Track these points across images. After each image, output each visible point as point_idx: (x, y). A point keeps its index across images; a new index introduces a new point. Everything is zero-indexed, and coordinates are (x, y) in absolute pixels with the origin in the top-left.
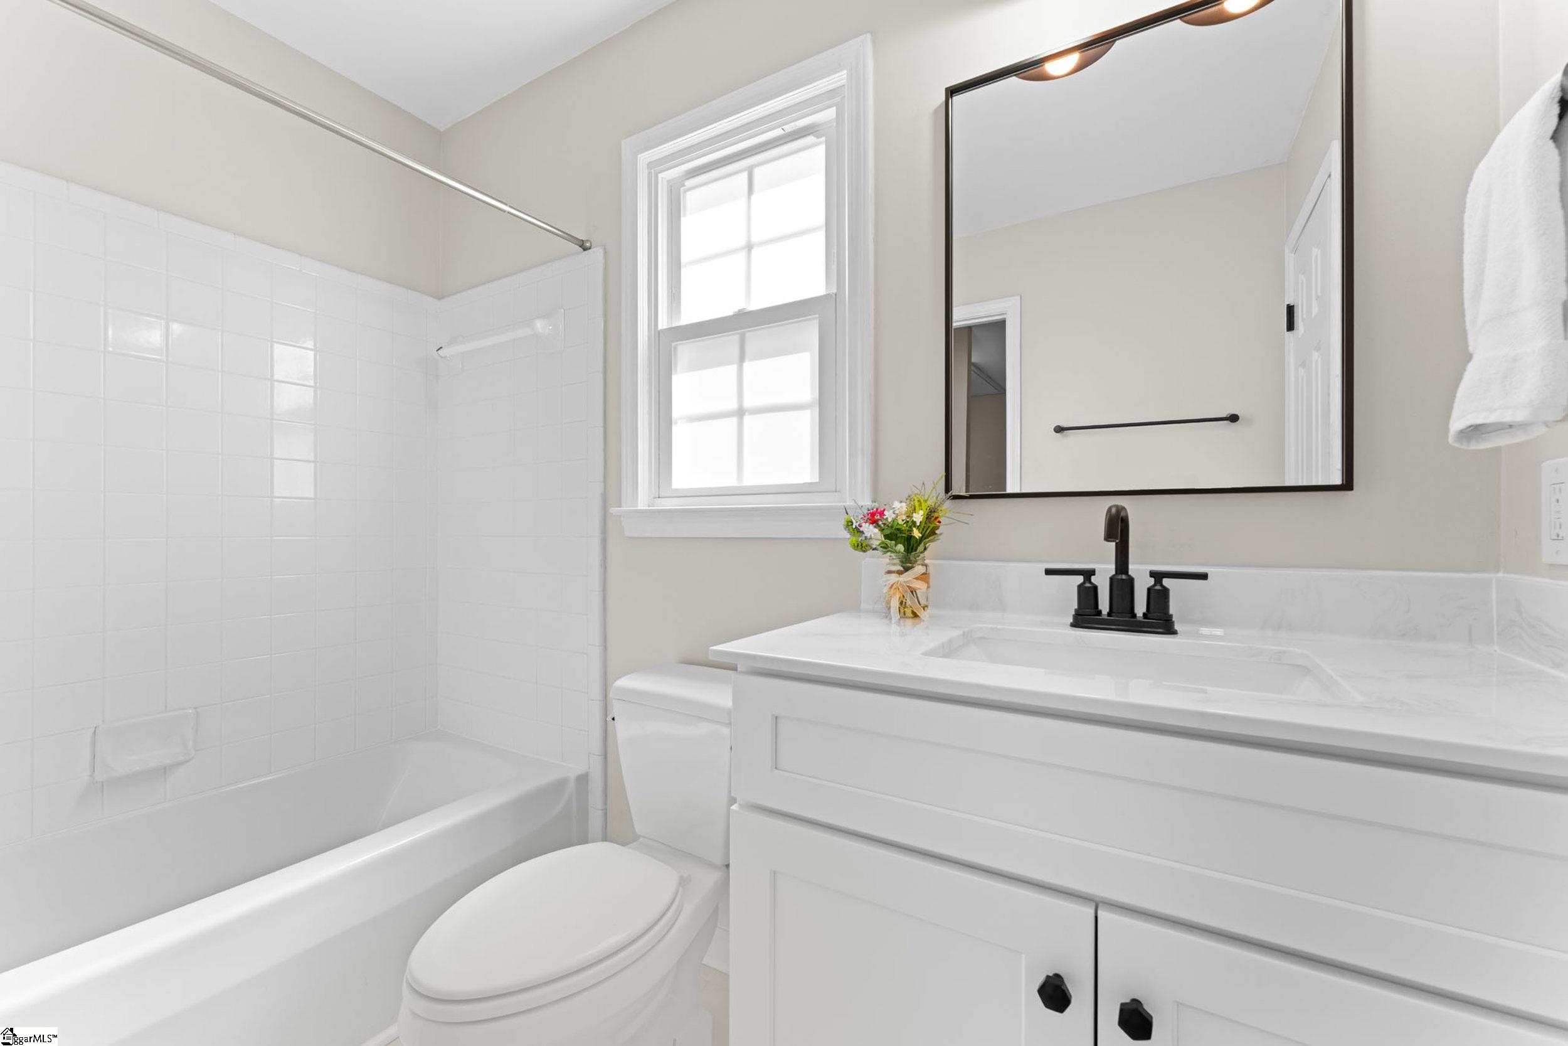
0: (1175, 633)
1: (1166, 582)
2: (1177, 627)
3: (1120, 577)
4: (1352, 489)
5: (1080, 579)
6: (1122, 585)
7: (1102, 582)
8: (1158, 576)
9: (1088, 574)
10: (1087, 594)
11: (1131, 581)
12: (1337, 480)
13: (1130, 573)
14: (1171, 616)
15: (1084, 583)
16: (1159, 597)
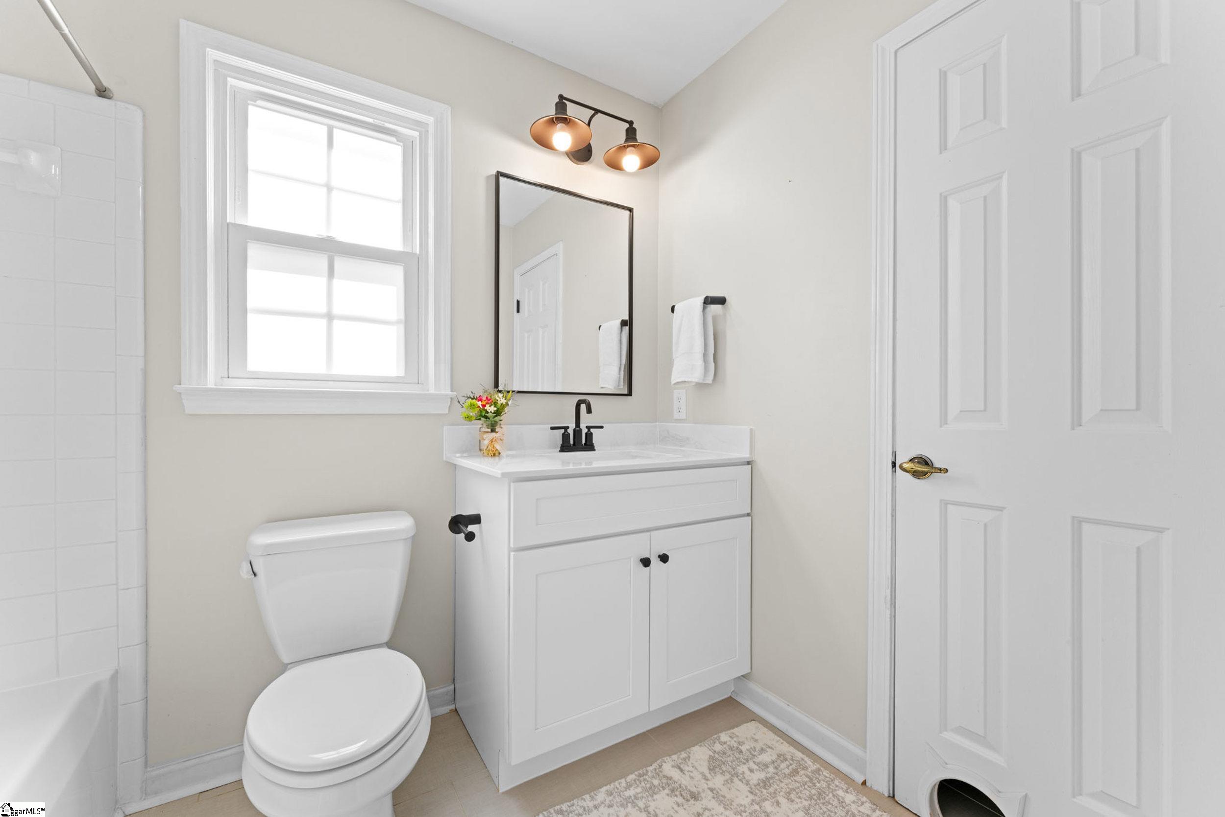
0: (595, 450)
1: (592, 430)
2: (595, 448)
3: (577, 429)
4: (631, 395)
5: (563, 431)
6: (577, 432)
7: (571, 431)
8: (589, 428)
9: (566, 428)
10: (565, 436)
11: (581, 430)
12: (626, 392)
13: (581, 427)
14: (593, 444)
15: (565, 432)
16: (589, 436)
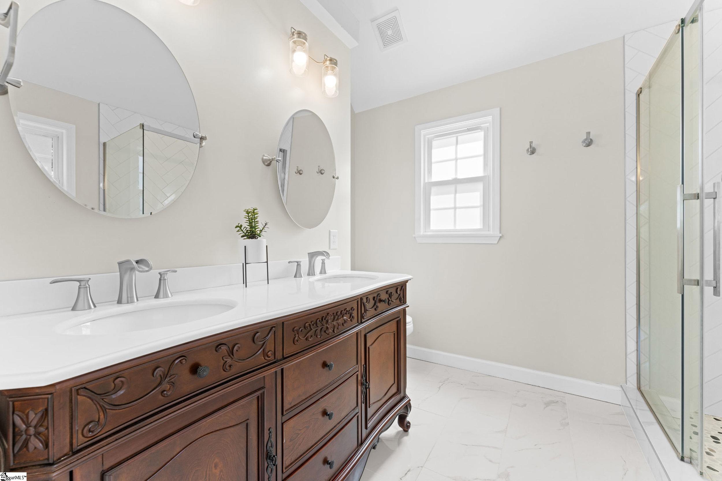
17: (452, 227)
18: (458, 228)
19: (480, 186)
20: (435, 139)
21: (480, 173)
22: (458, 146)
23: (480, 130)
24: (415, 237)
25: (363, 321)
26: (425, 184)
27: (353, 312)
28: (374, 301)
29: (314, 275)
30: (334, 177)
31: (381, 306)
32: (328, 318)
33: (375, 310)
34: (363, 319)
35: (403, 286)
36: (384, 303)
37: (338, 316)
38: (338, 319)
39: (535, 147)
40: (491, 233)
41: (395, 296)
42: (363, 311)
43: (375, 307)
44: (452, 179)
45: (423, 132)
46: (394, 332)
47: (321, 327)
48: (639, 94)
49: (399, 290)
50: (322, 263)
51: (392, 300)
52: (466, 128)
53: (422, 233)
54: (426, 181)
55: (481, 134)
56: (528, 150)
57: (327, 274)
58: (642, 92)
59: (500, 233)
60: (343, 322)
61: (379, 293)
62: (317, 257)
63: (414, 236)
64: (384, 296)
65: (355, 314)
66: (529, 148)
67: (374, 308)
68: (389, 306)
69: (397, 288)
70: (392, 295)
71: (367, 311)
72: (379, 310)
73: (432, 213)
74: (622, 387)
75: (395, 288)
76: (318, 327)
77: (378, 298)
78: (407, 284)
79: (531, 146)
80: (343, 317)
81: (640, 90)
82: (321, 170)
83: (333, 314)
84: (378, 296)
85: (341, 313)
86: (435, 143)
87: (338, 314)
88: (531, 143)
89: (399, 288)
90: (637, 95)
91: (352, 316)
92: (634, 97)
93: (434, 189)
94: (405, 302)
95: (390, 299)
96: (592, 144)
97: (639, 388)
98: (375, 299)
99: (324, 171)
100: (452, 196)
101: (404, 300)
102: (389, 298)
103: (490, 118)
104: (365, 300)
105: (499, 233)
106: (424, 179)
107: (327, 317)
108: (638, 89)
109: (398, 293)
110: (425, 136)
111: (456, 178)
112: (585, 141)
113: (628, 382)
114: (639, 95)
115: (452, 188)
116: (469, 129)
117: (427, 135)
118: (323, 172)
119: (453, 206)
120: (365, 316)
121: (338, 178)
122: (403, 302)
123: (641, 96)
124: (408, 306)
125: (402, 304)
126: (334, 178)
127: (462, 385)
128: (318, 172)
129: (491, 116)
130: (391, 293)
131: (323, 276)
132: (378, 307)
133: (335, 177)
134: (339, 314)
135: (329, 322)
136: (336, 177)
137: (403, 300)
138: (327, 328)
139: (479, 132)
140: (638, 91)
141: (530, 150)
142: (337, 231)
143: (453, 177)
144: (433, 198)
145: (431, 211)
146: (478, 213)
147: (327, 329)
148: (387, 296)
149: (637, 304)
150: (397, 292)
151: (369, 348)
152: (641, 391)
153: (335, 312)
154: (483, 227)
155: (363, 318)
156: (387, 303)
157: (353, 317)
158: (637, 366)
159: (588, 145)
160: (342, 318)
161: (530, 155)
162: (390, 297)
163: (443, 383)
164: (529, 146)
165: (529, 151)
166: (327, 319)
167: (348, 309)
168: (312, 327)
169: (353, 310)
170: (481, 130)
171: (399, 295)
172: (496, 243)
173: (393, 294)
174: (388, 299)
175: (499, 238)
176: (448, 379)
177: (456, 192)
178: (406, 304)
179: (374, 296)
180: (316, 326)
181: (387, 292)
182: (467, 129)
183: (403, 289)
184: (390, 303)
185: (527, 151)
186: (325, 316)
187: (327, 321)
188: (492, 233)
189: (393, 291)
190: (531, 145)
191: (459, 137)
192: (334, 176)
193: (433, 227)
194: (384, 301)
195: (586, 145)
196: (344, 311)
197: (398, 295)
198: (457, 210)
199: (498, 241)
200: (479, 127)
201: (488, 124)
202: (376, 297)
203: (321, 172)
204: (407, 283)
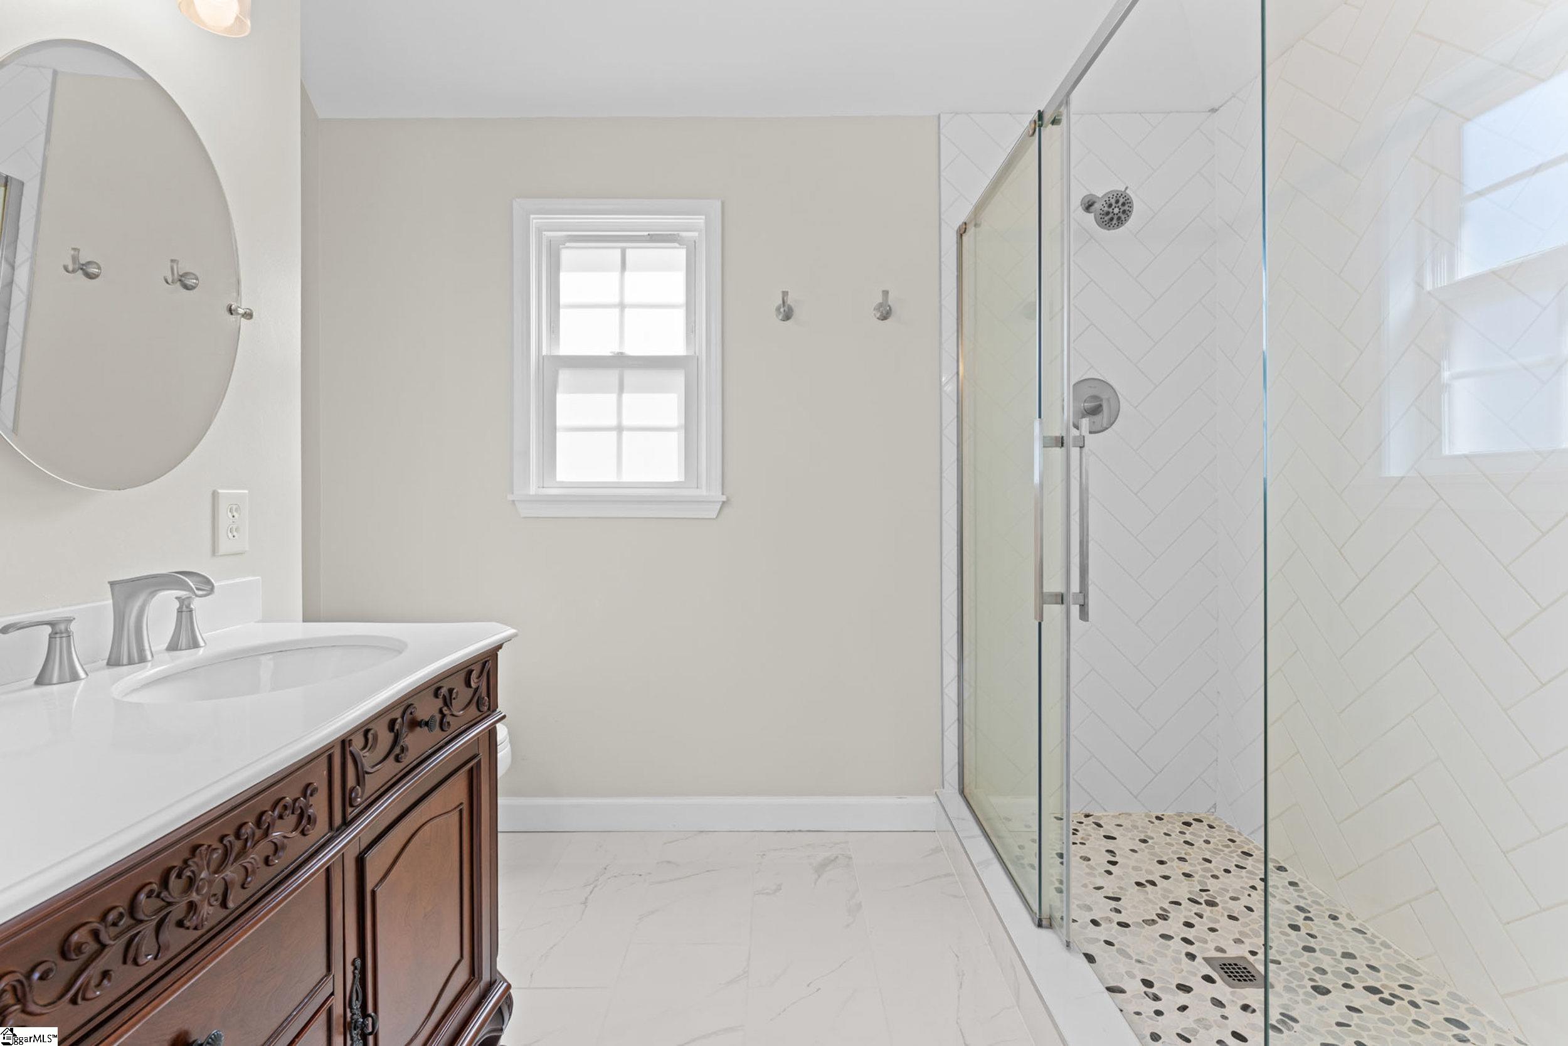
17: (611, 477)
18: (627, 477)
19: (678, 379)
20: (567, 244)
21: (677, 347)
22: (627, 274)
23: (676, 245)
24: (513, 501)
25: (349, 818)
26: (541, 359)
27: (312, 800)
28: (392, 734)
29: (142, 659)
30: (231, 311)
31: (416, 742)
32: (194, 868)
33: (397, 759)
34: (350, 810)
35: (486, 662)
36: (426, 728)
37: (246, 840)
38: (243, 851)
39: (793, 306)
40: (703, 492)
41: (463, 694)
42: (351, 781)
43: (397, 750)
44: (611, 354)
45: (535, 220)
46: (458, 806)
47: (156, 919)
48: (962, 232)
49: (474, 675)
50: (180, 611)
51: (455, 713)
52: (647, 233)
53: (533, 490)
54: (544, 353)
55: (680, 255)
56: (778, 309)
57: (201, 651)
58: (967, 231)
59: (723, 494)
60: (270, 850)
61: (410, 701)
62: (153, 594)
63: (510, 497)
64: (427, 709)
65: (318, 806)
66: (780, 305)
67: (392, 757)
68: (444, 733)
69: (470, 672)
70: (454, 696)
71: (366, 775)
72: (409, 758)
73: (561, 437)
74: (938, 797)
75: (463, 674)
76: (141, 921)
77: (407, 717)
78: (500, 653)
79: (784, 302)
80: (266, 834)
81: (964, 227)
82: (181, 276)
83: (221, 839)
84: (409, 712)
85: (258, 823)
86: (567, 255)
87: (243, 831)
88: (785, 294)
89: (474, 672)
90: (959, 235)
91: (309, 817)
92: (953, 238)
93: (565, 376)
94: (493, 708)
95: (445, 712)
96: (890, 316)
97: (962, 792)
98: (397, 727)
99: (197, 279)
100: (613, 397)
101: (489, 702)
102: (445, 709)
103: (700, 220)
104: (358, 742)
105: (721, 493)
106: (539, 345)
107: (190, 863)
108: (961, 223)
109: (473, 684)
110: (540, 231)
111: (621, 353)
112: (879, 308)
113: (945, 783)
114: (961, 235)
115: (612, 376)
116: (653, 235)
117: (545, 231)
118: (191, 282)
119: (613, 422)
120: (360, 794)
121: (248, 315)
122: (486, 708)
123: (965, 238)
124: (504, 717)
125: (486, 715)
126: (232, 314)
127: (640, 875)
128: (170, 281)
129: (704, 217)
130: (451, 691)
131: (185, 657)
132: (407, 750)
133: (236, 310)
134: (249, 831)
135: (202, 879)
136: (241, 311)
137: (487, 703)
138: (192, 907)
139: (675, 248)
140: (959, 227)
141: (782, 310)
142: (246, 491)
143: (616, 349)
144: (563, 400)
145: (558, 434)
146: (673, 443)
147: (188, 913)
148: (439, 703)
149: (958, 632)
150: (468, 685)
151: (373, 893)
152: (965, 796)
153: (230, 831)
154: (686, 477)
155: (351, 806)
156: (437, 728)
157: (311, 820)
158: (958, 749)
159: (885, 317)
160: (263, 843)
161: (781, 320)
162: (446, 704)
163: (592, 886)
164: (781, 302)
165: (781, 312)
166: (189, 874)
167: (288, 798)
168: (104, 937)
169: (311, 795)
170: (679, 244)
171: (476, 690)
172: (715, 517)
173: (457, 692)
174: (441, 711)
175: (721, 503)
176: (605, 869)
177: (621, 389)
178: (498, 710)
179: (394, 717)
180: (132, 922)
181: (436, 694)
182: (649, 235)
183: (489, 672)
184: (448, 723)
185: (776, 310)
186: (178, 863)
187: (191, 881)
188: (705, 493)
189: (458, 684)
190: (785, 298)
191: (628, 252)
192: (233, 307)
193: (563, 474)
194: (427, 724)
195: (880, 315)
196: (273, 811)
197: (471, 691)
198: (625, 433)
199: (718, 515)
200: (674, 235)
201: (696, 234)
202: (399, 720)
203: (184, 282)
204: (500, 650)
